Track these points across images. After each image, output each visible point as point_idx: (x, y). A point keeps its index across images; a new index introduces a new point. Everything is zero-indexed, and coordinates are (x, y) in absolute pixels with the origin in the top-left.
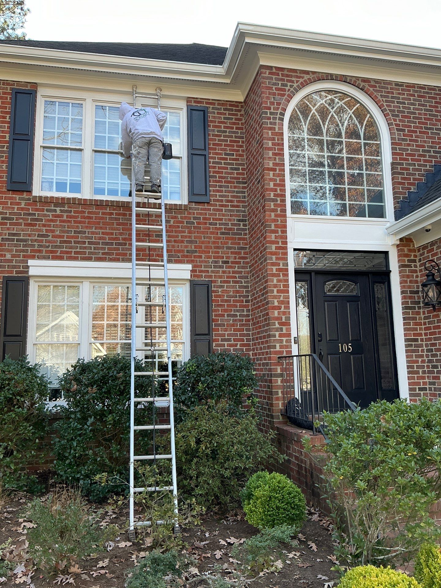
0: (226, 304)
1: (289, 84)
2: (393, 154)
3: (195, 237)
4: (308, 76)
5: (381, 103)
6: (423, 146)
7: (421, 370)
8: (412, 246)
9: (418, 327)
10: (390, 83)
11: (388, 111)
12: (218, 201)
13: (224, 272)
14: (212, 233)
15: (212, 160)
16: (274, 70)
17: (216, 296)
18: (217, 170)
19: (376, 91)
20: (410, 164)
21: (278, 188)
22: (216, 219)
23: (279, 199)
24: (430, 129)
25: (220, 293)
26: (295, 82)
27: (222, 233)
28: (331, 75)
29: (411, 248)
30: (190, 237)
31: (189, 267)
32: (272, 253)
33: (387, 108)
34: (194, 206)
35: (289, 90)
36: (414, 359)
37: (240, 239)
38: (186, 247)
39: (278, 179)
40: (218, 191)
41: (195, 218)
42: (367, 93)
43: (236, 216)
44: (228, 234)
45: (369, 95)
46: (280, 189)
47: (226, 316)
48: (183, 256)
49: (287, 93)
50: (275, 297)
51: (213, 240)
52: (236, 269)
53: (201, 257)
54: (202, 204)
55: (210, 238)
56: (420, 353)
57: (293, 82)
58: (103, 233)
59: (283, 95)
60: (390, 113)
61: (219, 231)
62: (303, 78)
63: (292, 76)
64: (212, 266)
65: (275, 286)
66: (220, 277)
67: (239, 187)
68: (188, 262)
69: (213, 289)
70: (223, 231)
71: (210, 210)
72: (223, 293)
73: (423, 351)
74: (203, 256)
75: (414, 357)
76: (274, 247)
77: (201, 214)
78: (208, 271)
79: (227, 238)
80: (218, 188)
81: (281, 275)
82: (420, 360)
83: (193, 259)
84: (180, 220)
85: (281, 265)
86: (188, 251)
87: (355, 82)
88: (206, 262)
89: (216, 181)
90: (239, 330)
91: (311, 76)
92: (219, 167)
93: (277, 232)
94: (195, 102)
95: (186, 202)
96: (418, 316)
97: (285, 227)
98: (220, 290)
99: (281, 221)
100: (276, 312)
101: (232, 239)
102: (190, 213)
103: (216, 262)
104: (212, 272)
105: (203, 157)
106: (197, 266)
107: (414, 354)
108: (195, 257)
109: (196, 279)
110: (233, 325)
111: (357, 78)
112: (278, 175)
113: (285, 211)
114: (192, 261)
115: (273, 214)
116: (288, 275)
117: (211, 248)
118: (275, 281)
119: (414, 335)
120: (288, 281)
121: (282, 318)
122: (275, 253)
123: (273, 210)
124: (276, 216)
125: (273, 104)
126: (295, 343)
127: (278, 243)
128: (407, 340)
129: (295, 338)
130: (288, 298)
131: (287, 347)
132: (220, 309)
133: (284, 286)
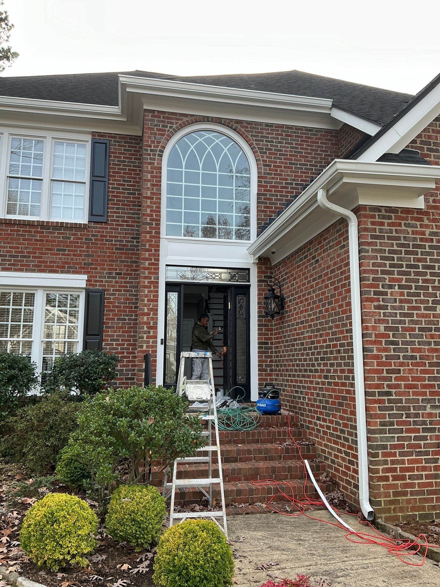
0: (117, 309)
1: (169, 125)
2: (259, 186)
3: (93, 252)
4: (187, 119)
5: (251, 142)
6: (287, 179)
7: (269, 369)
8: (269, 264)
9: (269, 332)
10: (261, 124)
11: (257, 149)
12: (115, 221)
13: (116, 282)
14: (107, 248)
15: (111, 186)
16: (156, 113)
17: (108, 303)
18: (115, 194)
19: (247, 131)
20: (273, 195)
21: (154, 214)
22: (112, 237)
23: (154, 223)
24: (294, 164)
25: (112, 300)
26: (175, 123)
27: (117, 249)
28: (208, 117)
29: (268, 266)
30: (87, 251)
31: (85, 277)
32: (145, 269)
33: (256, 146)
34: (93, 225)
35: (168, 130)
36: (264, 359)
37: (132, 254)
38: (84, 260)
39: (154, 206)
40: (115, 212)
41: (93, 236)
42: (239, 133)
43: (130, 234)
44: (123, 249)
45: (240, 135)
46: (156, 215)
47: (116, 319)
48: (80, 268)
49: (167, 133)
50: (145, 305)
51: (108, 254)
52: (128, 280)
53: (96, 269)
54: (100, 224)
55: (106, 253)
56: (269, 354)
57: (172, 123)
58: (10, 247)
59: (164, 135)
60: (258, 150)
61: (114, 247)
62: (182, 120)
63: (172, 119)
64: (107, 277)
65: (146, 296)
66: (113, 286)
67: (134, 210)
68: (85, 273)
69: (106, 296)
70: (118, 247)
71: (107, 228)
72: (114, 300)
73: (272, 352)
74: (99, 268)
75: (264, 357)
76: (147, 263)
77: (99, 232)
78: (102, 281)
79: (121, 253)
80: (115, 210)
81: (152, 286)
82: (269, 360)
83: (89, 270)
84: (79, 236)
85: (153, 278)
86: (85, 264)
87: (229, 123)
88: (100, 273)
89: (114, 204)
90: (127, 332)
91: (189, 119)
92: (117, 192)
93: (151, 250)
94: (98, 136)
95: (86, 222)
96: (269, 324)
97: (158, 246)
98: (112, 297)
99: (155, 242)
100: (145, 318)
101: (125, 254)
102: (88, 231)
103: (110, 273)
104: (106, 282)
105: (103, 183)
106: (93, 277)
107: (264, 355)
108: (91, 268)
109: (91, 288)
110: (122, 328)
111: (231, 120)
112: (155, 203)
113: (159, 233)
114: (88, 272)
115: (148, 236)
116: (158, 287)
117: (106, 261)
118: (146, 292)
119: (265, 339)
120: (157, 292)
121: (150, 323)
122: (148, 269)
123: (148, 232)
124: (151, 237)
125: (153, 142)
126: (162, 344)
127: (151, 260)
128: (259, 343)
129: (162, 340)
130: (157, 306)
131: (153, 347)
132: (111, 313)
133: (154, 296)
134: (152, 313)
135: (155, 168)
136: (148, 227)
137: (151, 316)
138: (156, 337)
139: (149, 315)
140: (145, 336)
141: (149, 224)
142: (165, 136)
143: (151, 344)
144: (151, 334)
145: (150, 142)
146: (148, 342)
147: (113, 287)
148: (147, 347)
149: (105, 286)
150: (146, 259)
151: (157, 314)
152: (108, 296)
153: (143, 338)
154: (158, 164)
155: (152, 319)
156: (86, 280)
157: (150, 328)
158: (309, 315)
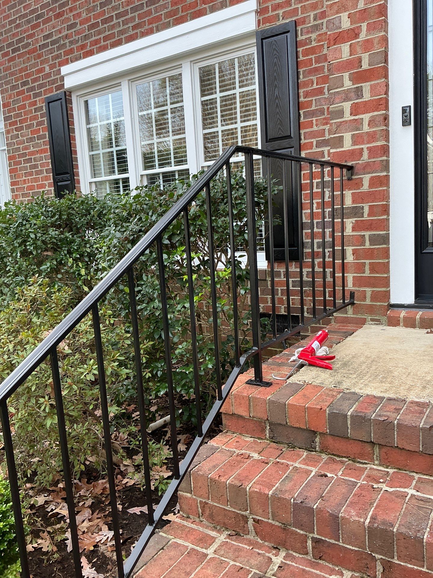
25: (314, 44)
31: (253, 4)
100: (345, 48)
121: (360, 60)
126: (405, 123)
129: (406, 109)
131: (372, 137)
134: (364, 26)
137: (363, 36)
138: (384, 104)
139: (357, 36)
140: (347, 106)
143: (366, 128)
144: (367, 96)
146: (357, 124)
148: (356, 140)
149: (295, 12)
151: (384, 25)
152: (304, 37)
153: (340, 113)
155: (367, 45)
156: (257, 12)
157: (360, 77)
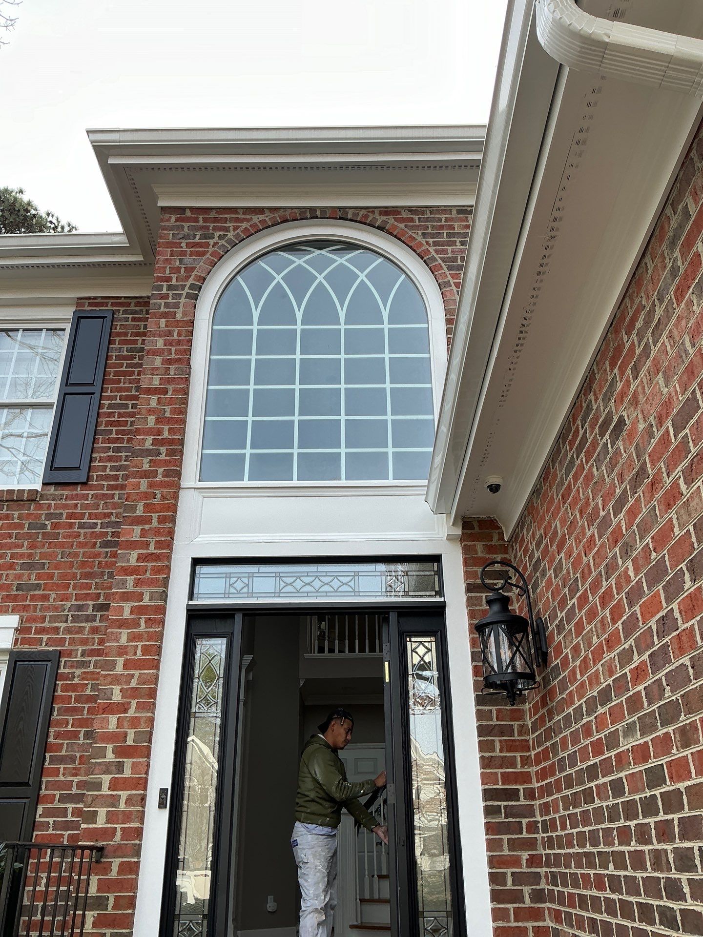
0: (87, 706)
1: (217, 234)
3: (43, 556)
4: (261, 217)
5: (423, 248)
7: (527, 890)
8: (496, 537)
9: (518, 755)
10: (446, 209)
11: (440, 261)
12: (108, 477)
13: (94, 630)
14: (81, 545)
15: (107, 402)
16: (188, 213)
18: (116, 419)
19: (413, 228)
21: (166, 428)
22: (96, 516)
23: (163, 449)
26: (231, 229)
28: (312, 209)
29: (495, 542)
30: (30, 556)
32: (127, 571)
33: (437, 256)
34: (52, 492)
35: (215, 244)
36: (506, 852)
38: (19, 577)
39: (168, 409)
40: (110, 459)
41: (49, 516)
42: (391, 234)
45: (396, 237)
46: (170, 429)
47: (81, 735)
48: (7, 598)
49: (211, 249)
50: (116, 680)
51: (81, 559)
53: (46, 598)
54: (71, 487)
55: (76, 555)
56: (525, 835)
57: (227, 229)
59: (203, 254)
60: (443, 265)
61: (99, 540)
62: (248, 220)
63: (226, 221)
64: (70, 618)
65: (122, 651)
66: (84, 642)
68: (14, 611)
69: (62, 671)
70: (109, 539)
71: (86, 497)
72: (83, 679)
73: (532, 827)
74: (53, 596)
75: (506, 846)
76: (134, 555)
77: (65, 506)
78: (56, 630)
80: (111, 454)
81: (142, 622)
82: (525, 855)
83: (28, 602)
84: (16, 521)
85: (146, 598)
86: (19, 587)
87: (366, 216)
88: (56, 609)
89: (110, 441)
91: (267, 217)
92: (119, 414)
93: (148, 521)
94: (90, 305)
95: (38, 487)
96: (516, 724)
97: (174, 508)
98: (78, 672)
99: (163, 497)
100: (113, 720)
102: (40, 507)
103: (80, 608)
104: (68, 630)
105: (88, 397)
106: (34, 620)
107: (505, 837)
108: (33, 598)
109: (26, 648)
111: (371, 210)
112: (171, 402)
113: (179, 475)
114: (25, 608)
115: (144, 483)
116: (162, 622)
117: (74, 577)
118: (124, 639)
119: (506, 778)
120: (160, 636)
121: (125, 735)
122: (134, 571)
123: (145, 475)
124: (151, 485)
125: (178, 270)
126: (162, 805)
127: (147, 545)
128: (488, 795)
129: (163, 791)
130: (156, 679)
131: (127, 817)
132: (70, 718)
133: (146, 650)
134: (134, 703)
135: (177, 324)
136: (146, 460)
137: (131, 712)
138: (143, 783)
139: (126, 711)
140: (106, 779)
141: (149, 453)
142: (208, 256)
143: (122, 807)
144: (127, 773)
145: (168, 271)
146: (114, 801)
147: (85, 645)
148: (110, 817)
149: (62, 641)
150: (132, 545)
151: (152, 707)
152: (67, 671)
153: (98, 786)
154: (185, 314)
155: (134, 722)
156: (16, 629)
157: (123, 752)
158: (626, 657)
